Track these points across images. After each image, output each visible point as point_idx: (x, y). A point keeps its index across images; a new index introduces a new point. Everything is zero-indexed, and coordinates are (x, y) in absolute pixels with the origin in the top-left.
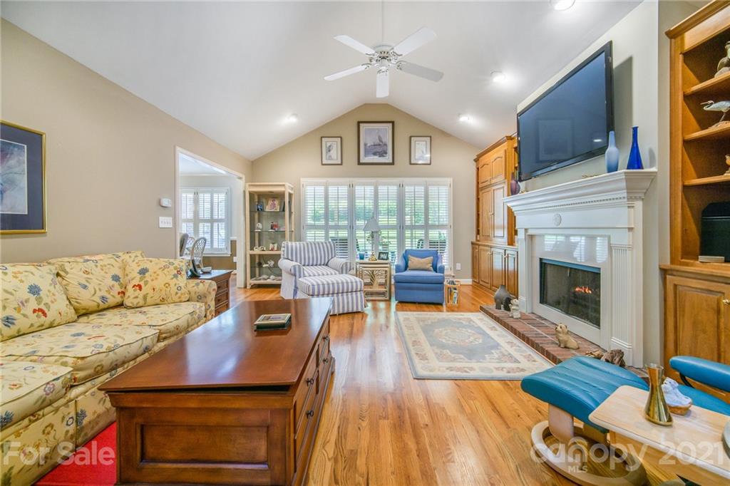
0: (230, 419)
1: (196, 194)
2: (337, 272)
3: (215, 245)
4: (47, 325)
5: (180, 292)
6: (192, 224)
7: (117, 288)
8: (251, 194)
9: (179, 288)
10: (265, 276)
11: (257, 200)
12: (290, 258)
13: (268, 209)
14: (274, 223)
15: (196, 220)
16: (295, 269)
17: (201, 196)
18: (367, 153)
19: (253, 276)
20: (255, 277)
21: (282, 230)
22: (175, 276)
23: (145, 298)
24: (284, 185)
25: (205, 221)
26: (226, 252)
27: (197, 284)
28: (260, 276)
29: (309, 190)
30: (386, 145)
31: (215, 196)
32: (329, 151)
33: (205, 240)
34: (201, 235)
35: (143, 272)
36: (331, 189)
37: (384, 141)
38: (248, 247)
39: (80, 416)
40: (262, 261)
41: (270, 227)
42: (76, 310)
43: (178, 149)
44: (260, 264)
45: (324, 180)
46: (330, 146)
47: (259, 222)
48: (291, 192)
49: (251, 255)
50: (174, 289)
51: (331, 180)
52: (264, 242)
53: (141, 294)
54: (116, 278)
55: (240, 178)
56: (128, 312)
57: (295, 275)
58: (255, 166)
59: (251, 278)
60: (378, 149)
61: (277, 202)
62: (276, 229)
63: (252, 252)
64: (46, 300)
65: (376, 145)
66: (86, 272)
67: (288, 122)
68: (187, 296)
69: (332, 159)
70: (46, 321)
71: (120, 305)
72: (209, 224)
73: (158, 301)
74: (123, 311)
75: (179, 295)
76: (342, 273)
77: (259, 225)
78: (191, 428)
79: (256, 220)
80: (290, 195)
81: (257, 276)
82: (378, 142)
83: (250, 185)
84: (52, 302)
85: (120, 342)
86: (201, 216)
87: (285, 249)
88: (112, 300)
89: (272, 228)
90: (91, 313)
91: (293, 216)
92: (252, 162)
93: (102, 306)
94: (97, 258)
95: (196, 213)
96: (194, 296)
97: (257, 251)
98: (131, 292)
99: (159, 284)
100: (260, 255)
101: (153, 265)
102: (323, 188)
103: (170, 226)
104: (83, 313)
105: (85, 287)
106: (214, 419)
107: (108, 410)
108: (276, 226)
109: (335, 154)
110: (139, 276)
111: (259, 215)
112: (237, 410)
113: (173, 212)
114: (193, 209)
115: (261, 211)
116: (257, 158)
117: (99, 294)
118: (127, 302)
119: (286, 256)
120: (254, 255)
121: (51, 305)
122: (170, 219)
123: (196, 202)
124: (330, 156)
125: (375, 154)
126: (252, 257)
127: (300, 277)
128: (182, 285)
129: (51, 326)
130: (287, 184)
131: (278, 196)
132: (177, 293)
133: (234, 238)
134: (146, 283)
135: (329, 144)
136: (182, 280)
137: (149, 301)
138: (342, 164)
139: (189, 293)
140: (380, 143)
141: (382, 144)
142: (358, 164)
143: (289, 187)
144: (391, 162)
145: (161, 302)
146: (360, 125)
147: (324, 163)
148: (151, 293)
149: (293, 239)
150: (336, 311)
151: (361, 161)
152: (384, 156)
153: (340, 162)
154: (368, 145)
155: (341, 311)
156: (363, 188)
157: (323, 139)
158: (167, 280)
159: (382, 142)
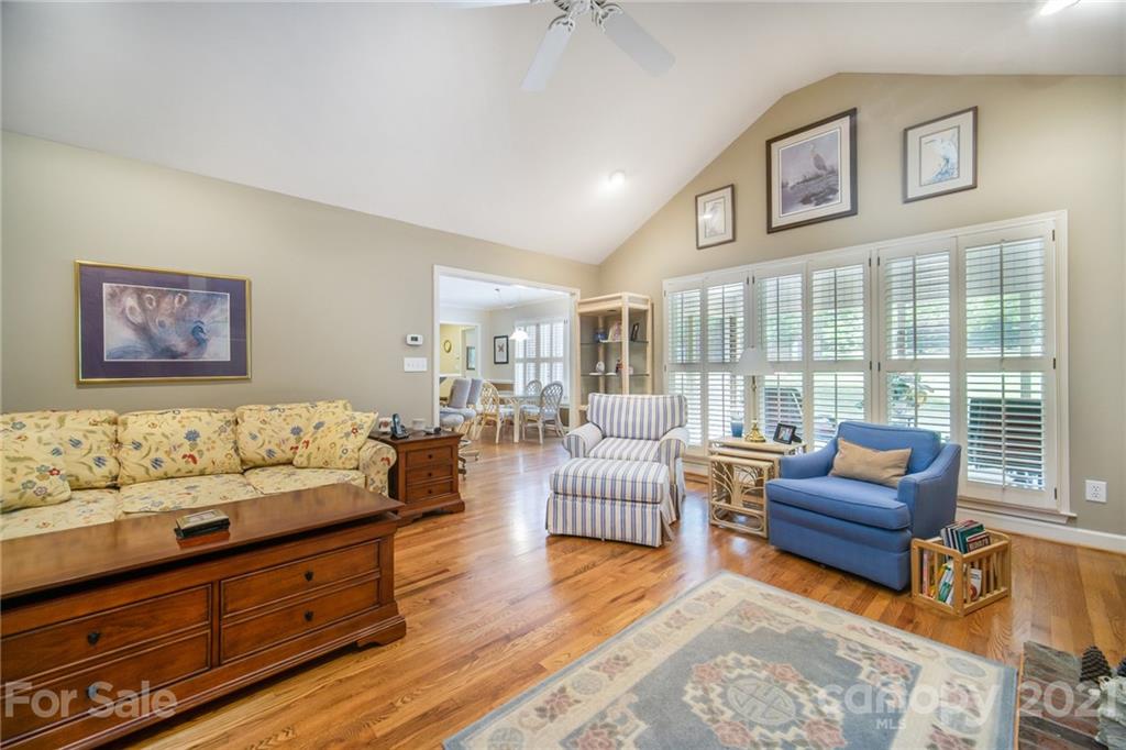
2: (654, 457)
4: (196, 471)
5: (345, 456)
7: (292, 444)
8: (583, 318)
9: (345, 451)
11: (601, 326)
18: (787, 203)
23: (309, 458)
24: (620, 297)
29: (675, 301)
30: (834, 172)
36: (711, 292)
37: (828, 164)
42: (244, 462)
45: (699, 278)
46: (712, 210)
48: (642, 307)
51: (711, 276)
54: (296, 431)
55: (571, 294)
60: (815, 188)
64: (201, 447)
65: (810, 179)
66: (264, 422)
68: (355, 464)
69: (716, 234)
70: (197, 468)
71: (289, 463)
73: (321, 464)
75: (343, 459)
76: (659, 460)
82: (812, 170)
83: (582, 304)
84: (208, 450)
88: (279, 456)
89: (616, 370)
90: (258, 467)
92: (601, 267)
93: (269, 461)
98: (300, 449)
99: (326, 442)
102: (698, 292)
103: (425, 369)
104: (249, 466)
105: (254, 437)
109: (722, 225)
113: (427, 351)
115: (602, 343)
117: (267, 447)
118: (296, 461)
121: (206, 453)
122: (423, 361)
124: (712, 230)
125: (806, 201)
128: (351, 447)
129: (202, 474)
130: (627, 295)
132: (341, 457)
134: (316, 440)
135: (709, 207)
137: (313, 462)
138: (733, 240)
139: (358, 460)
140: (820, 172)
141: (823, 172)
142: (769, 233)
143: (630, 298)
144: (848, 208)
145: (325, 466)
146: (773, 145)
147: (701, 245)
148: (315, 452)
149: (649, 389)
150: (598, 535)
151: (774, 225)
152: (830, 200)
153: (730, 237)
154: (791, 185)
155: (608, 536)
156: (775, 282)
157: (699, 199)
158: (336, 440)
159: (824, 168)
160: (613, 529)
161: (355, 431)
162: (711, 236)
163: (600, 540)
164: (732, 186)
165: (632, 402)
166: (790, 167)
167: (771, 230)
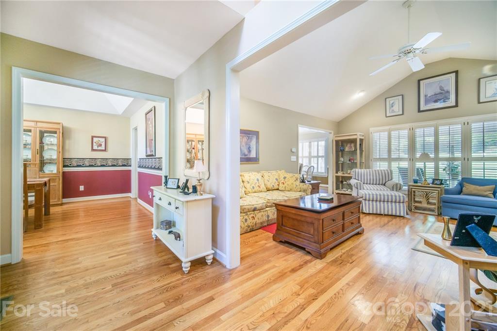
0: (303, 219)
1: (310, 143)
2: (389, 189)
3: (319, 171)
4: (260, 191)
6: (308, 159)
7: (277, 183)
8: (337, 142)
9: (297, 186)
10: (345, 189)
11: (340, 144)
12: (357, 178)
13: (347, 149)
14: (351, 158)
15: (310, 157)
16: (357, 185)
17: (312, 143)
18: (427, 101)
19: (337, 188)
20: (339, 189)
21: (355, 161)
22: (295, 181)
23: (285, 187)
24: (356, 135)
25: (314, 157)
26: (324, 174)
27: (303, 185)
28: (342, 189)
29: (376, 136)
30: (448, 92)
31: (320, 142)
32: (392, 107)
33: (313, 167)
34: (312, 165)
35: (285, 178)
36: (393, 133)
37: (445, 89)
38: (335, 171)
39: (268, 216)
40: (343, 180)
41: (348, 160)
42: (267, 188)
43: (299, 125)
44: (342, 182)
45: (387, 128)
46: (393, 103)
47: (342, 157)
48: (362, 138)
49: (336, 176)
50: (295, 186)
51: (393, 127)
52: (345, 169)
53: (284, 186)
54: (277, 179)
55: (330, 133)
56: (280, 192)
57: (357, 188)
58: (339, 125)
59: (337, 189)
60: (440, 97)
61: (352, 145)
62: (352, 161)
63: (337, 175)
64: (260, 183)
65: (437, 94)
66: (269, 176)
67: (358, 96)
68: (299, 190)
69: (395, 112)
70: (260, 189)
71: (278, 189)
72: (316, 159)
74: (278, 191)
76: (393, 190)
77: (342, 159)
78: (294, 219)
79: (340, 156)
80: (361, 140)
81: (341, 188)
82: (438, 91)
83: (336, 137)
85: (278, 199)
86: (312, 155)
87: (354, 173)
88: (276, 187)
89: (349, 161)
90: (270, 190)
91: (364, 153)
92: (339, 122)
93: (273, 188)
94: (271, 172)
95: (310, 153)
96: (302, 190)
97: (340, 174)
98: (281, 185)
99: (290, 183)
100: (342, 177)
101: (288, 175)
102: (386, 133)
103: (295, 160)
104: (268, 190)
105: (269, 181)
106: (299, 218)
107: (274, 219)
108: (352, 159)
109: (397, 109)
110: (283, 179)
111: (342, 153)
112: (305, 216)
113: (296, 154)
114: (308, 150)
115: (343, 151)
116: (340, 119)
117: (272, 184)
118: (280, 189)
119: (354, 177)
120: (339, 176)
122: (295, 157)
123: (310, 146)
124: (393, 110)
125: (436, 101)
126: (337, 177)
127: (360, 189)
128: (298, 184)
130: (358, 134)
131: (353, 141)
132: (296, 188)
133: (328, 167)
134: (286, 182)
135: (391, 102)
136: (298, 183)
137: (287, 189)
138: (403, 114)
139: (300, 188)
140: (442, 92)
141: (443, 92)
142: (419, 112)
143: (360, 135)
144: (454, 105)
145: (290, 190)
146: (421, 82)
147: (387, 115)
148: (287, 186)
149: (364, 168)
150: (382, 213)
151: (421, 110)
152: (446, 101)
153: (401, 113)
154: (429, 96)
155: (386, 213)
156: (423, 130)
157: (387, 99)
158: (293, 182)
159: (444, 90)
160: (388, 211)
161: (297, 179)
162: (392, 112)
163: (382, 215)
164: (402, 95)
165: (368, 172)
166: (429, 89)
167: (419, 111)
